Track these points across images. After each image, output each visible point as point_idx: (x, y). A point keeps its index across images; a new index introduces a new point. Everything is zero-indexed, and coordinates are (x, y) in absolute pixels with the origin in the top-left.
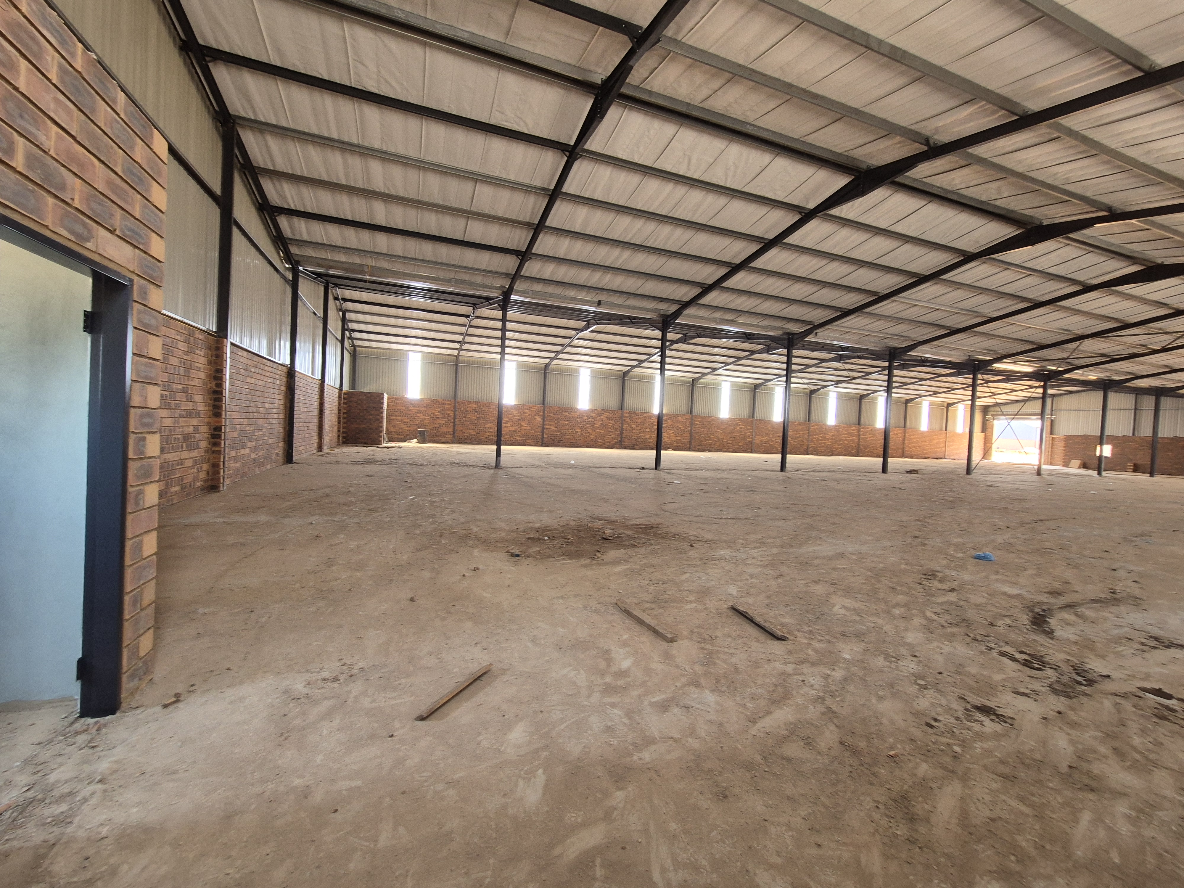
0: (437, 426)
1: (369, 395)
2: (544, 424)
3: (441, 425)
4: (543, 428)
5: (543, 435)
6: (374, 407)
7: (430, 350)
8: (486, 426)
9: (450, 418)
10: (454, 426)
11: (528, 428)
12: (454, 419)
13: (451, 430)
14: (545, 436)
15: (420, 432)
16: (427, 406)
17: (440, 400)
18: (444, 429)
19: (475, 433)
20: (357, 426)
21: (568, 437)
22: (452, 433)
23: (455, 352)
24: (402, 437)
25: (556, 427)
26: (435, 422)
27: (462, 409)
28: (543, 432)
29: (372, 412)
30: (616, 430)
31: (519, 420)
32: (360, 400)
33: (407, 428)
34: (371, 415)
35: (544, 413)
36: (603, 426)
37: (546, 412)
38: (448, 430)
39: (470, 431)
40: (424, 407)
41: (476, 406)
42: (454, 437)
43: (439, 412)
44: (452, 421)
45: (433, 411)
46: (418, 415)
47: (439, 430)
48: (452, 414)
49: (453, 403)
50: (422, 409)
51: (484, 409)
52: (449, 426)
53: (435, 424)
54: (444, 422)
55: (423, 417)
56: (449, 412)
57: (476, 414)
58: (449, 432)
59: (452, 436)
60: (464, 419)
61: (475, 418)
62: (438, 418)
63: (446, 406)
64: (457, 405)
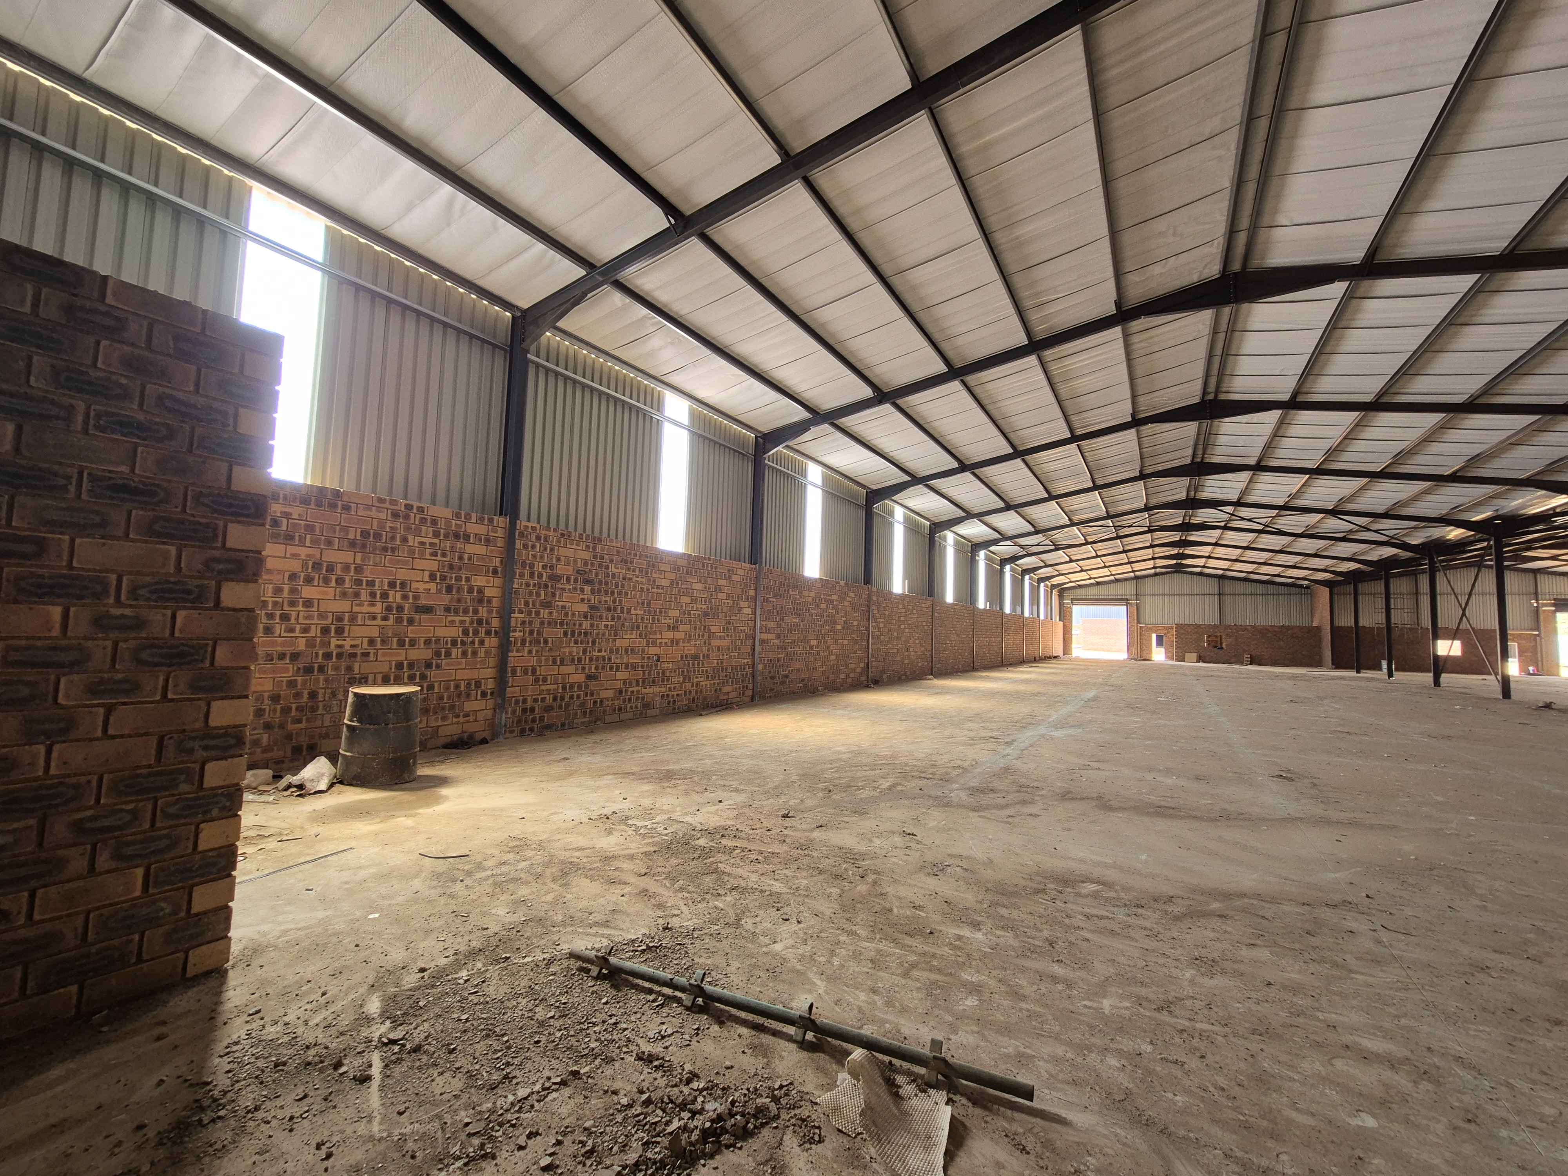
3: (441, 650)
4: (754, 642)
11: (724, 643)
14: (757, 665)
25: (778, 637)
28: (753, 656)
37: (761, 587)
38: (473, 674)
39: (564, 669)
40: (353, 544)
41: (586, 555)
42: (499, 707)
43: (432, 577)
44: (495, 623)
45: (403, 574)
46: (308, 592)
47: (432, 674)
48: (492, 590)
49: (500, 533)
50: (331, 556)
51: (613, 569)
52: (481, 653)
53: (413, 642)
54: (454, 632)
55: (343, 606)
56: (479, 581)
57: (587, 589)
58: (478, 684)
59: (490, 703)
60: (545, 613)
61: (584, 608)
62: (428, 610)
63: (471, 549)
64: (518, 544)
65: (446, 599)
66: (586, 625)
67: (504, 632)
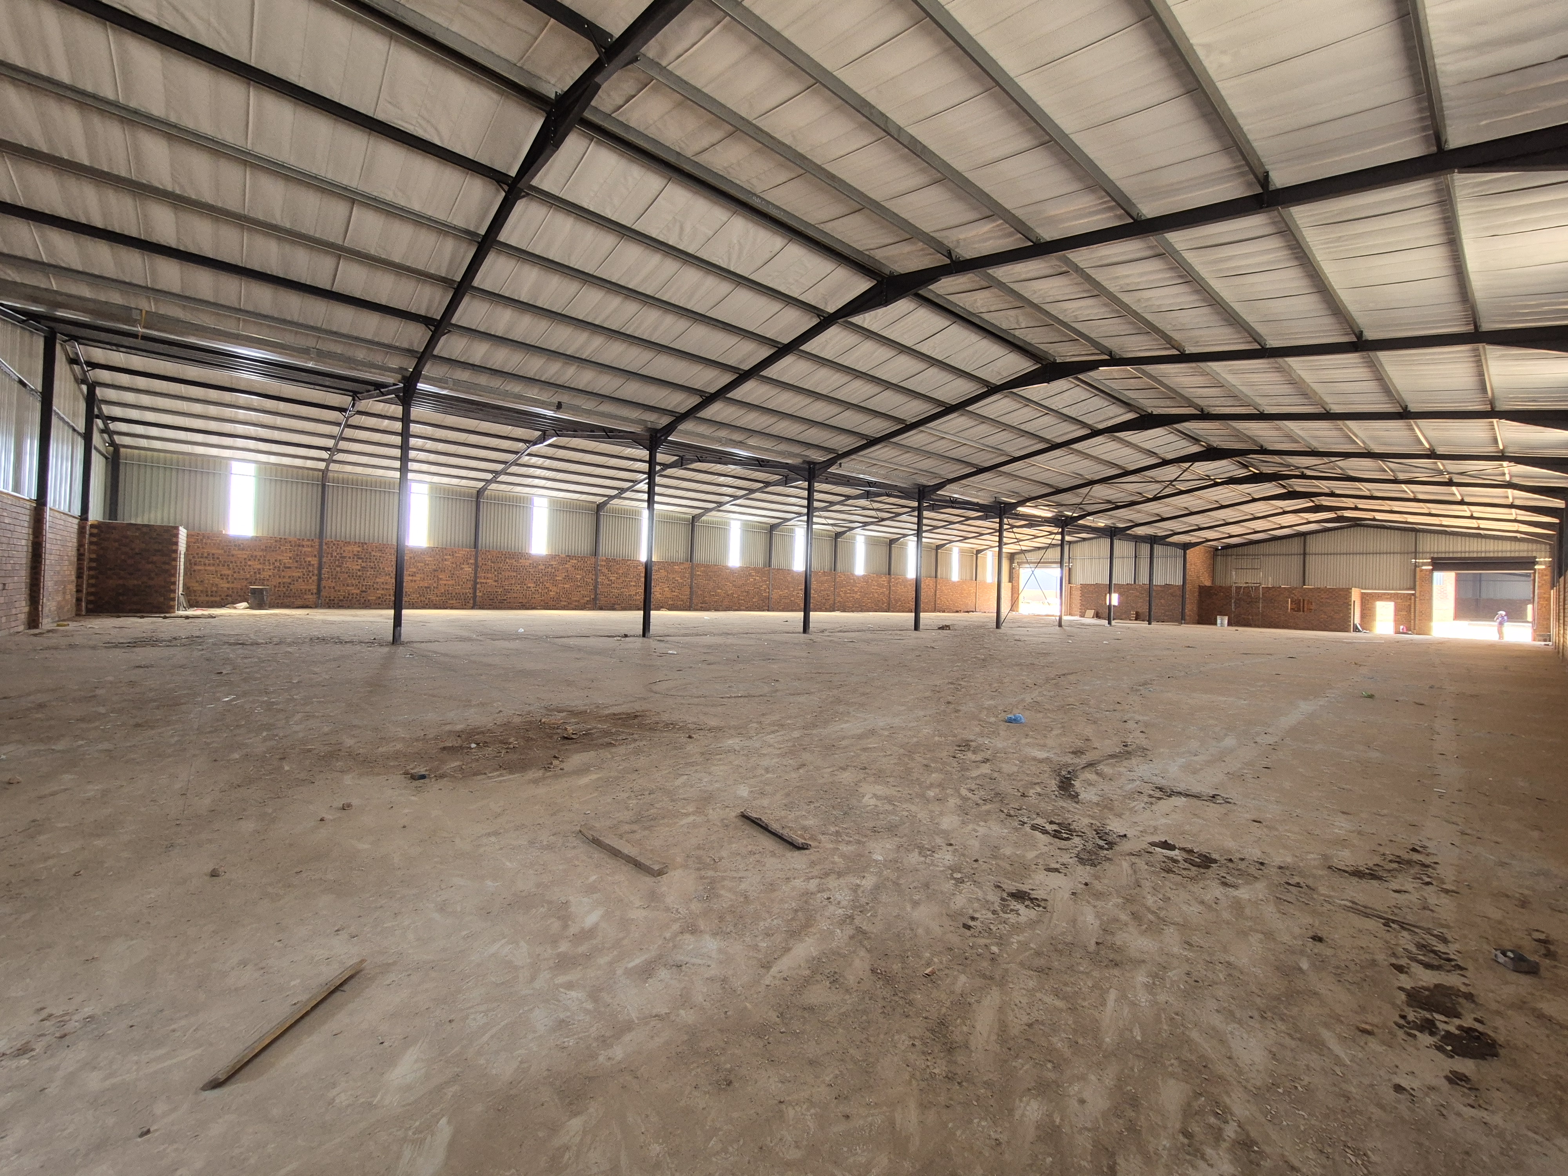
0: (287, 580)
1: (144, 530)
2: (476, 577)
3: (294, 580)
4: (476, 583)
5: (475, 593)
6: (159, 551)
7: (273, 459)
8: (378, 580)
9: (311, 569)
10: (320, 580)
11: (449, 583)
12: (320, 568)
13: (314, 588)
14: (479, 594)
15: (254, 591)
16: (268, 549)
17: (291, 538)
18: (301, 585)
19: (358, 591)
20: (121, 582)
21: (515, 595)
22: (315, 591)
23: (322, 465)
24: (218, 599)
25: (495, 581)
26: (283, 574)
27: (335, 554)
28: (475, 589)
29: (155, 558)
30: (587, 584)
31: (435, 571)
32: (127, 537)
33: (227, 585)
34: (152, 562)
35: (476, 560)
36: (567, 578)
37: (480, 559)
38: (308, 587)
39: (349, 588)
40: (262, 550)
41: (359, 549)
42: (319, 598)
43: (290, 558)
44: (316, 572)
45: (279, 558)
46: (249, 563)
47: (292, 586)
48: (315, 561)
49: (317, 544)
50: (257, 553)
51: (373, 553)
52: (311, 581)
53: (284, 577)
54: (300, 574)
55: (260, 566)
56: (309, 559)
57: (360, 561)
58: (309, 590)
59: (315, 596)
60: (338, 569)
61: (359, 567)
62: (290, 568)
63: (304, 549)
64: (325, 547)
65: (296, 564)
66: (359, 573)
67: (320, 574)
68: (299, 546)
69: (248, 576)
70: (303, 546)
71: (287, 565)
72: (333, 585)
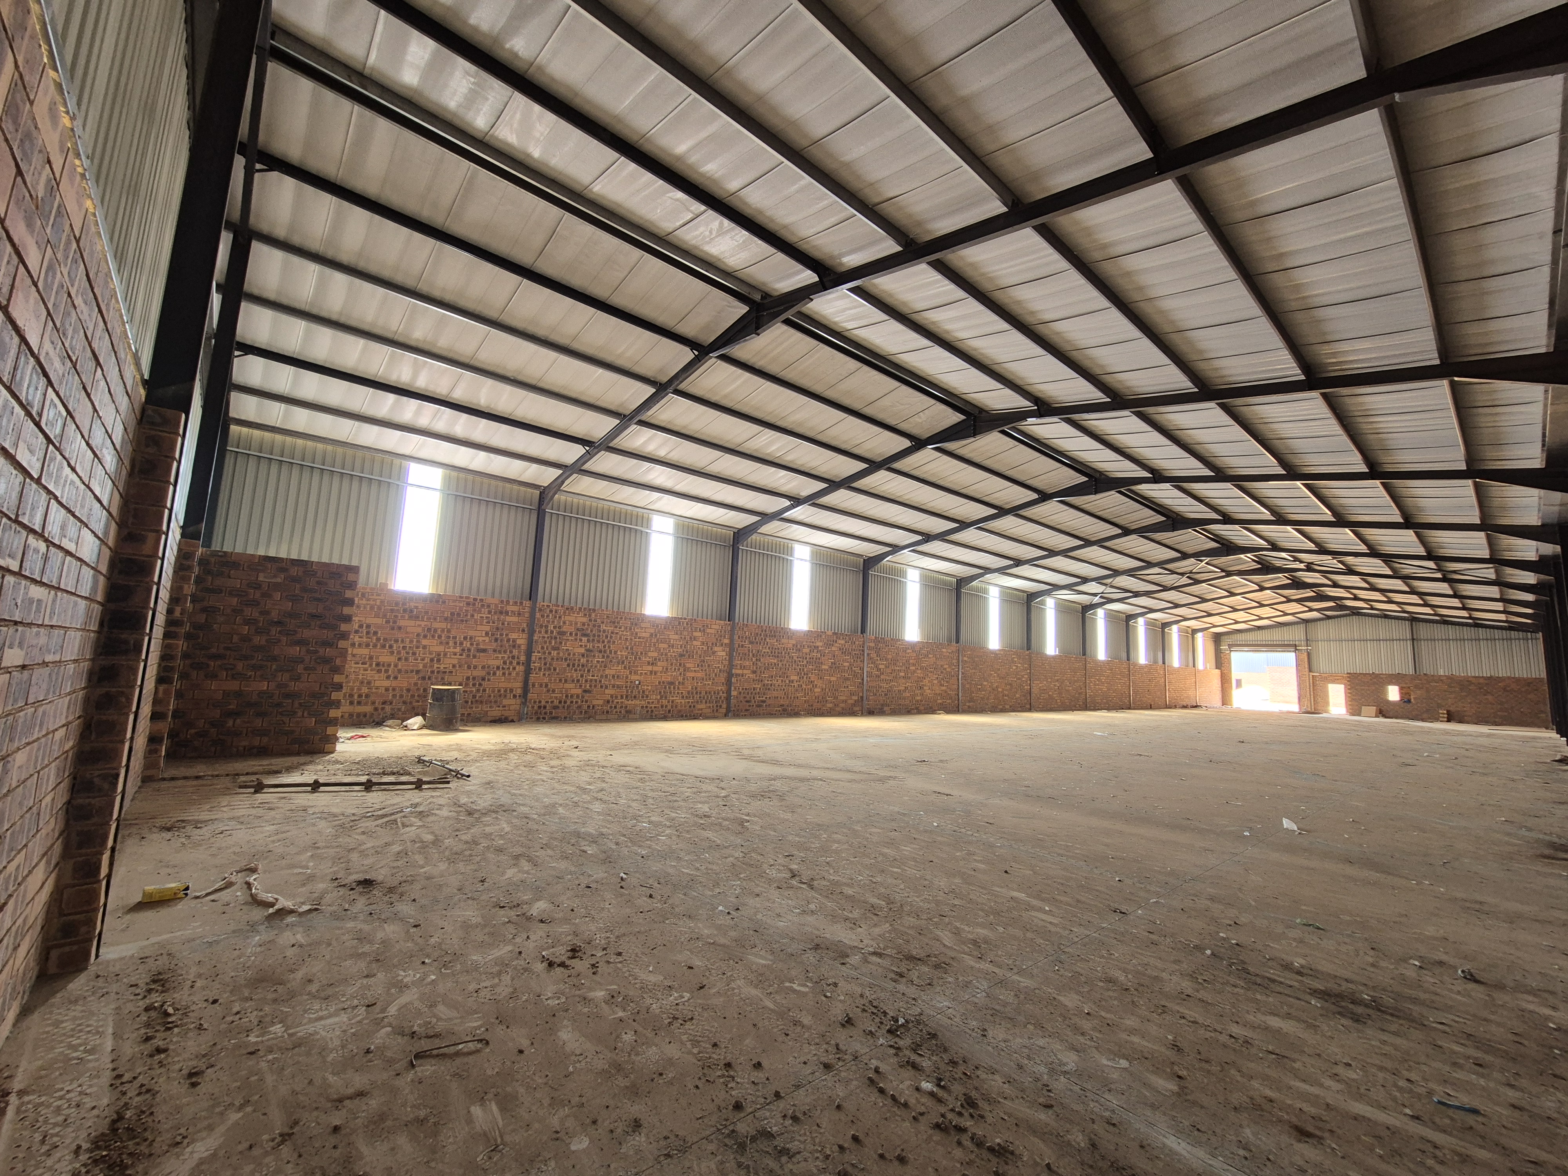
0: (479, 673)
1: (294, 571)
2: (731, 666)
3: (491, 672)
4: (730, 676)
5: (729, 691)
6: (314, 616)
7: (479, 461)
9: (515, 652)
10: (528, 672)
11: (699, 675)
12: (529, 653)
13: (517, 686)
14: (734, 693)
15: (439, 696)
16: (454, 618)
17: (489, 600)
18: (499, 682)
19: (579, 691)
20: (234, 685)
21: (775, 694)
22: (519, 691)
23: (547, 476)
24: (368, 709)
25: (754, 672)
26: (474, 662)
27: (551, 627)
28: (729, 683)
29: (306, 634)
30: (855, 675)
31: (681, 655)
32: (258, 586)
33: (387, 683)
34: (301, 642)
35: (732, 639)
36: (834, 667)
37: (736, 637)
38: (510, 685)
39: (567, 686)
40: (446, 619)
41: (585, 620)
42: (524, 703)
43: (487, 634)
44: (523, 658)
45: (471, 633)
46: (425, 642)
47: (485, 683)
48: (522, 641)
49: (527, 610)
50: (436, 625)
51: (603, 627)
52: (514, 674)
53: (475, 667)
54: (499, 662)
55: (441, 649)
56: (513, 636)
57: (585, 639)
58: (511, 690)
59: (519, 701)
60: (554, 653)
61: (582, 650)
62: (484, 651)
63: (508, 619)
64: (538, 615)
65: (494, 645)
66: (582, 661)
67: (528, 662)
68: (501, 613)
69: (421, 667)
70: (507, 613)
71: (482, 647)
72: (546, 680)
